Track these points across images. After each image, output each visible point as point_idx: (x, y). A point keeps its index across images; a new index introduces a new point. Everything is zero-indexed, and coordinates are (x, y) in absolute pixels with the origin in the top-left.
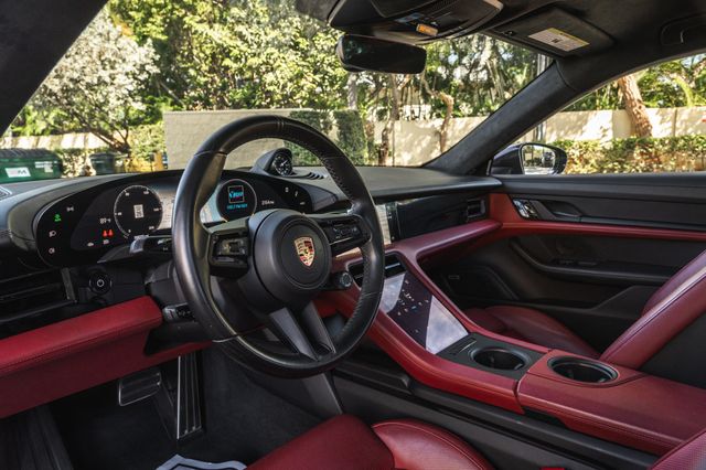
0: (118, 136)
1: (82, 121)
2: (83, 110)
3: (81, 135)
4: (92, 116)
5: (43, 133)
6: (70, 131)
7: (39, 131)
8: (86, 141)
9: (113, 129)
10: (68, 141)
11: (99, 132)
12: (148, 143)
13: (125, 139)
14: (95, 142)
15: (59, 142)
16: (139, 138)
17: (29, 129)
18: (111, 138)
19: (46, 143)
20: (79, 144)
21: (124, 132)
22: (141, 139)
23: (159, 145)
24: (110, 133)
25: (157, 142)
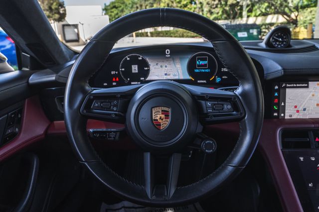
0: (293, 16)
1: (276, 8)
2: (277, 3)
3: (276, 16)
4: (281, 5)
5: (259, 15)
6: (271, 14)
7: (257, 14)
8: (277, 19)
9: (291, 11)
10: (270, 19)
11: (284, 13)
12: (309, 18)
13: (296, 17)
14: (281, 19)
15: (265, 20)
16: (303, 16)
17: (253, 14)
18: (289, 16)
19: (259, 21)
20: (274, 21)
21: (296, 13)
22: (305, 17)
23: (314, 20)
24: (289, 14)
25: (314, 18)
